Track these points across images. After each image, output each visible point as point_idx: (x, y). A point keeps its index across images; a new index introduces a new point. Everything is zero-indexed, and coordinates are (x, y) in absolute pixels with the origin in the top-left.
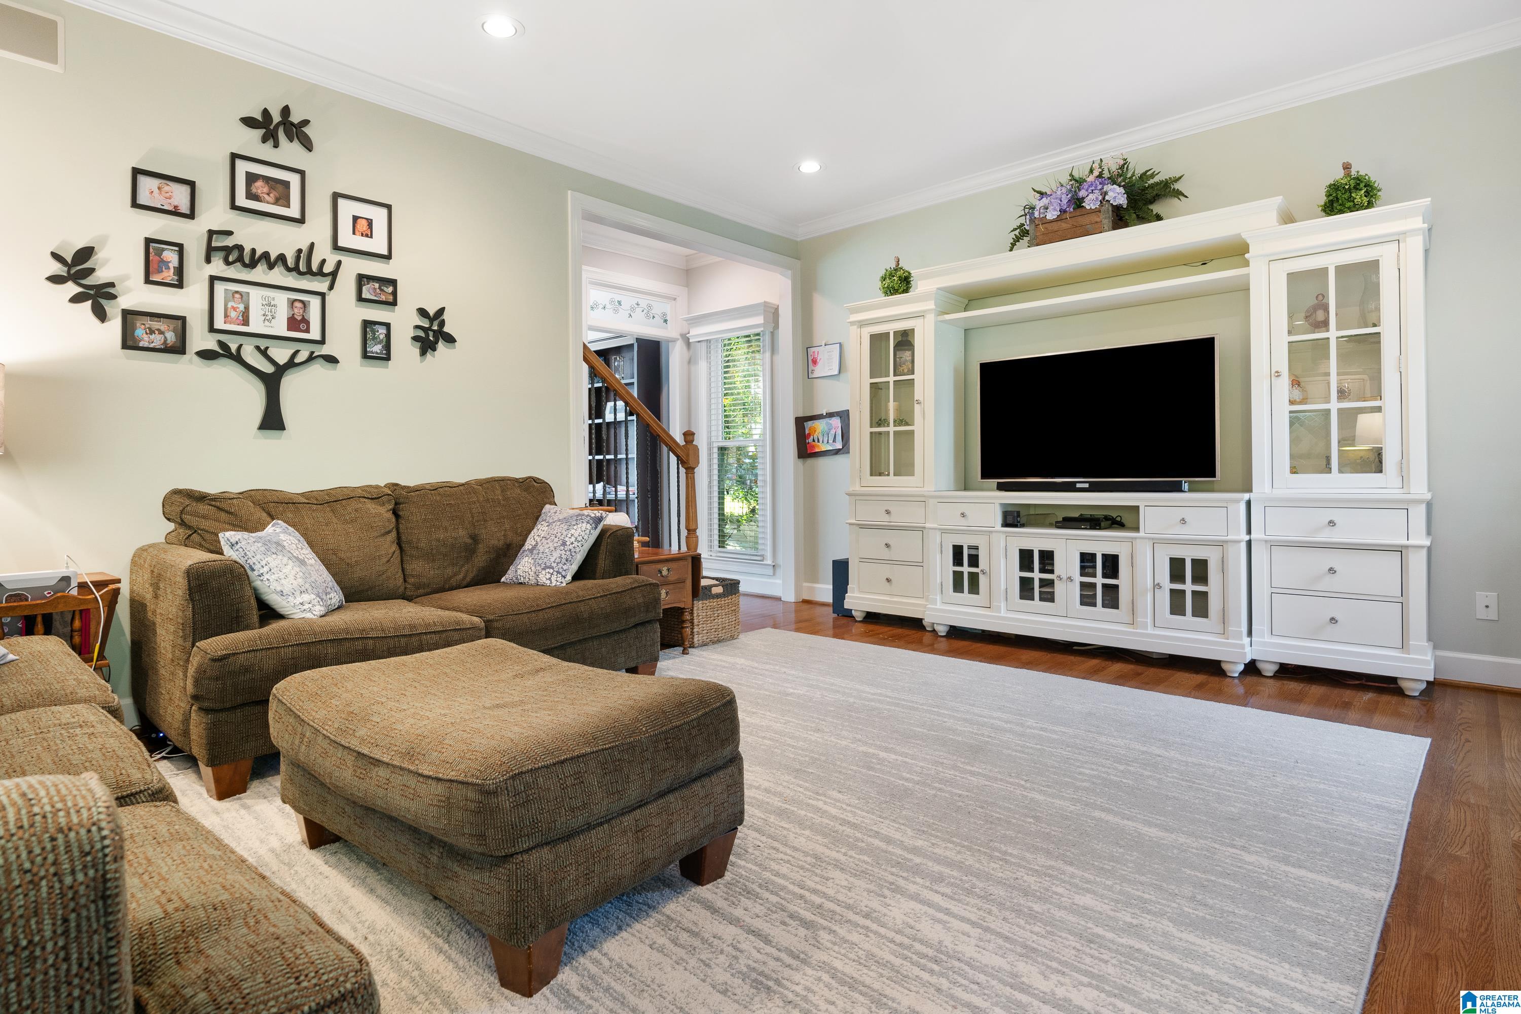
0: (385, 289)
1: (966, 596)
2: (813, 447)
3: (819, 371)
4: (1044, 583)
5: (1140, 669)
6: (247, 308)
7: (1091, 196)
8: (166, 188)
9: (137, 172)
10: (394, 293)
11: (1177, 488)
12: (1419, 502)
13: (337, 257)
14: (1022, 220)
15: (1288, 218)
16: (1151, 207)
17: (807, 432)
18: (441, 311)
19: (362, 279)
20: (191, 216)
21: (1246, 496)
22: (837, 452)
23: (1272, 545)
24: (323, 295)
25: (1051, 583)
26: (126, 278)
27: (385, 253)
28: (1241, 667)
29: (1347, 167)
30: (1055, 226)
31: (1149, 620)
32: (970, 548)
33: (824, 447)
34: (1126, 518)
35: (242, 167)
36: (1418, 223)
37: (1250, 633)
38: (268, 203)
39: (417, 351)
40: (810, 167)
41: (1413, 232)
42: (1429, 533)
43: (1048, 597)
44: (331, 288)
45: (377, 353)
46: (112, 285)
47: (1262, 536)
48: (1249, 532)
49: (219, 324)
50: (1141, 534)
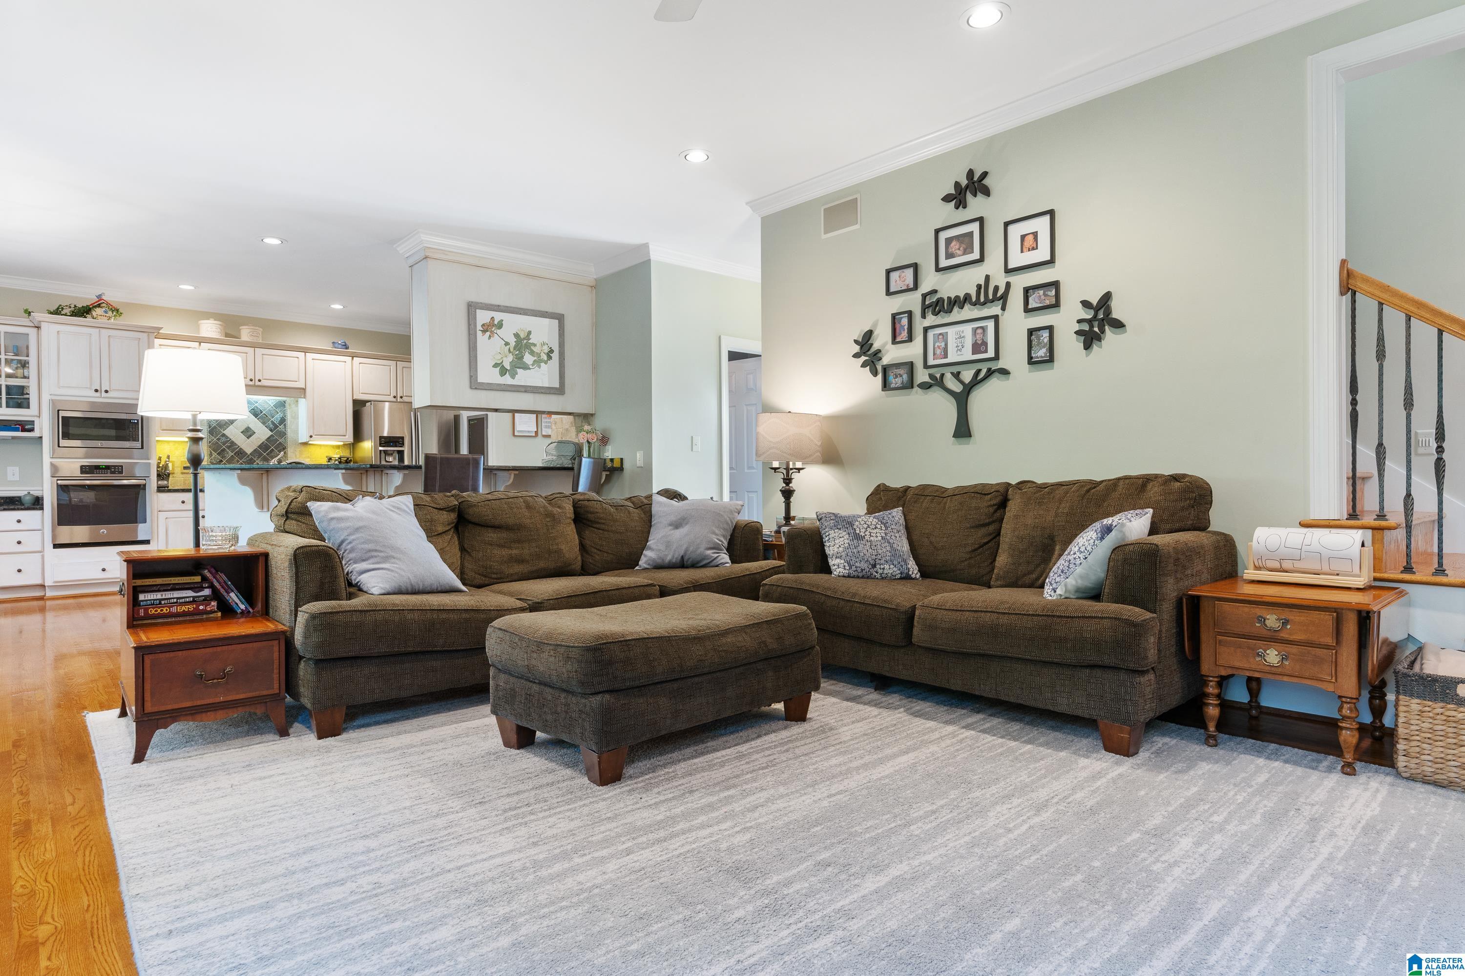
0: (1049, 293)
6: (946, 345)
8: (903, 275)
10: (1057, 296)
13: (1010, 279)
18: (1107, 297)
19: (1028, 292)
20: (915, 288)
24: (996, 318)
26: (884, 343)
27: (1049, 258)
38: (959, 256)
39: (1081, 346)
44: (1003, 308)
45: (1042, 357)
46: (880, 350)
49: (930, 361)
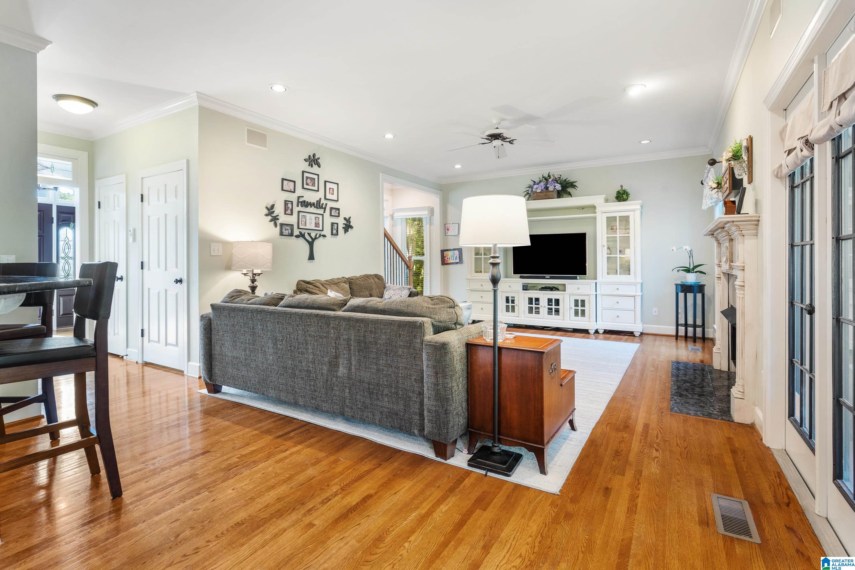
0: (337, 212)
1: (510, 313)
2: (447, 261)
3: (450, 233)
4: (536, 308)
5: (566, 333)
6: (306, 221)
7: (551, 187)
8: (289, 184)
9: (283, 180)
10: (339, 213)
11: (576, 278)
12: (639, 283)
13: (326, 202)
14: (527, 189)
15: (607, 201)
16: (567, 189)
17: (445, 255)
18: (350, 218)
19: (331, 209)
20: (294, 192)
21: (595, 281)
22: (457, 263)
23: (603, 295)
24: (323, 215)
25: (538, 308)
26: (280, 213)
27: (336, 199)
28: (594, 331)
29: (622, 186)
30: (539, 194)
31: (569, 318)
32: (512, 297)
33: (452, 261)
34: (560, 287)
35: (306, 175)
36: (639, 207)
37: (596, 321)
38: (310, 186)
39: (344, 232)
40: (458, 166)
41: (638, 209)
42: (642, 291)
43: (538, 313)
44: (324, 212)
45: (335, 233)
46: (278, 216)
47: (600, 293)
48: (596, 292)
49: (300, 227)
50: (566, 292)
